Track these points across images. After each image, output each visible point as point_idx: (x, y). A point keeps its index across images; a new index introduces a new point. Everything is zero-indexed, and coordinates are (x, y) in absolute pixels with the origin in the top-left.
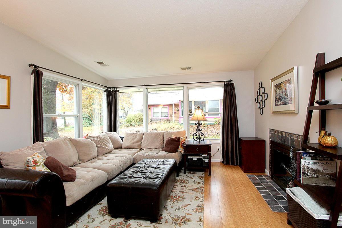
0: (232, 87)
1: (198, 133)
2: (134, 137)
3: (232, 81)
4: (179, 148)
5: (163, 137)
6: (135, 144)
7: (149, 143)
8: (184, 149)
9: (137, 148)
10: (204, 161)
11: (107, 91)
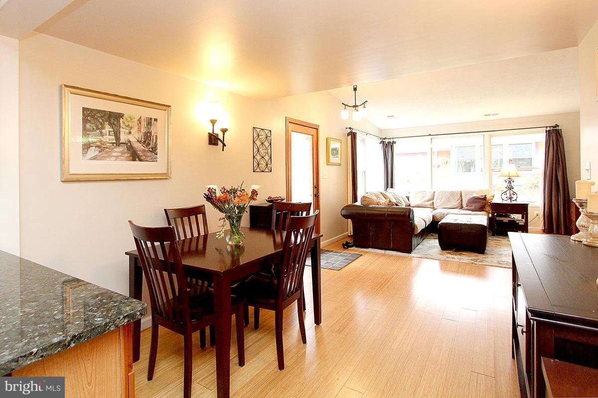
0: (558, 135)
1: (508, 192)
2: (424, 195)
3: (558, 126)
4: (486, 207)
5: (461, 196)
6: (426, 203)
7: (444, 202)
8: (492, 208)
9: (429, 206)
10: (518, 223)
11: (382, 142)
